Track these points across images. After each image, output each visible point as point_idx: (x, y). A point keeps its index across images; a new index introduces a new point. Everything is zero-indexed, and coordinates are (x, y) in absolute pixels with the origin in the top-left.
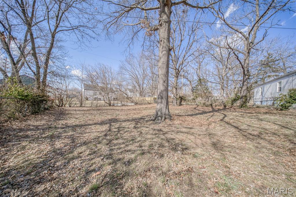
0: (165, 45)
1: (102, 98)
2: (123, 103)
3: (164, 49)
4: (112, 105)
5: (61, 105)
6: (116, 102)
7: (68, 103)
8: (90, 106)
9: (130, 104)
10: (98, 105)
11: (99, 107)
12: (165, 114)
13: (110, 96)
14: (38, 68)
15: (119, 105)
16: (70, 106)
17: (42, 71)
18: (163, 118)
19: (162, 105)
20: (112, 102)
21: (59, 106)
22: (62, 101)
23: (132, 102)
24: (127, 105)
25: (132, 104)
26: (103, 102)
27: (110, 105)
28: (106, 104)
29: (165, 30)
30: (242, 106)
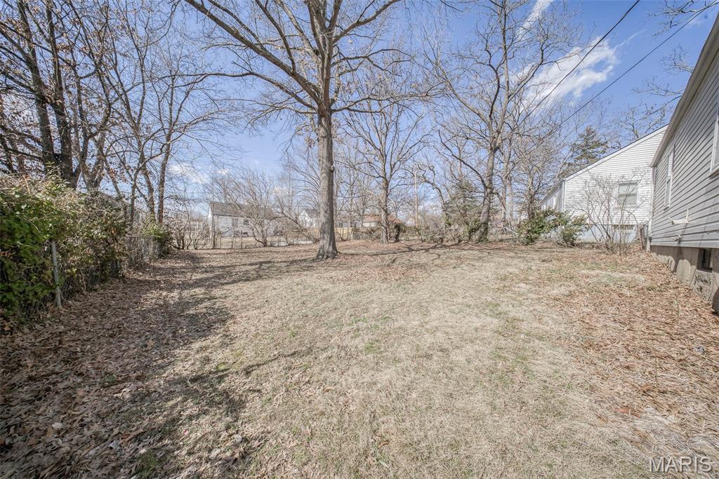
0: (324, 166)
1: (250, 233)
2: (290, 240)
3: (323, 171)
4: (269, 244)
5: (181, 247)
6: (276, 239)
7: (192, 243)
8: (230, 247)
9: (303, 242)
10: (244, 246)
11: (246, 248)
12: (328, 252)
13: (264, 229)
14: (151, 190)
15: (282, 244)
16: (196, 249)
17: (156, 194)
18: (325, 257)
19: (325, 241)
20: (269, 239)
21: (179, 249)
22: (183, 240)
23: (309, 238)
24: (298, 244)
25: (308, 242)
26: (252, 239)
27: (265, 244)
28: (258, 244)
29: (324, 147)
30: (480, 240)
